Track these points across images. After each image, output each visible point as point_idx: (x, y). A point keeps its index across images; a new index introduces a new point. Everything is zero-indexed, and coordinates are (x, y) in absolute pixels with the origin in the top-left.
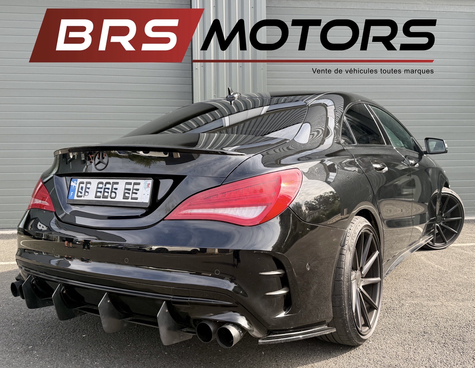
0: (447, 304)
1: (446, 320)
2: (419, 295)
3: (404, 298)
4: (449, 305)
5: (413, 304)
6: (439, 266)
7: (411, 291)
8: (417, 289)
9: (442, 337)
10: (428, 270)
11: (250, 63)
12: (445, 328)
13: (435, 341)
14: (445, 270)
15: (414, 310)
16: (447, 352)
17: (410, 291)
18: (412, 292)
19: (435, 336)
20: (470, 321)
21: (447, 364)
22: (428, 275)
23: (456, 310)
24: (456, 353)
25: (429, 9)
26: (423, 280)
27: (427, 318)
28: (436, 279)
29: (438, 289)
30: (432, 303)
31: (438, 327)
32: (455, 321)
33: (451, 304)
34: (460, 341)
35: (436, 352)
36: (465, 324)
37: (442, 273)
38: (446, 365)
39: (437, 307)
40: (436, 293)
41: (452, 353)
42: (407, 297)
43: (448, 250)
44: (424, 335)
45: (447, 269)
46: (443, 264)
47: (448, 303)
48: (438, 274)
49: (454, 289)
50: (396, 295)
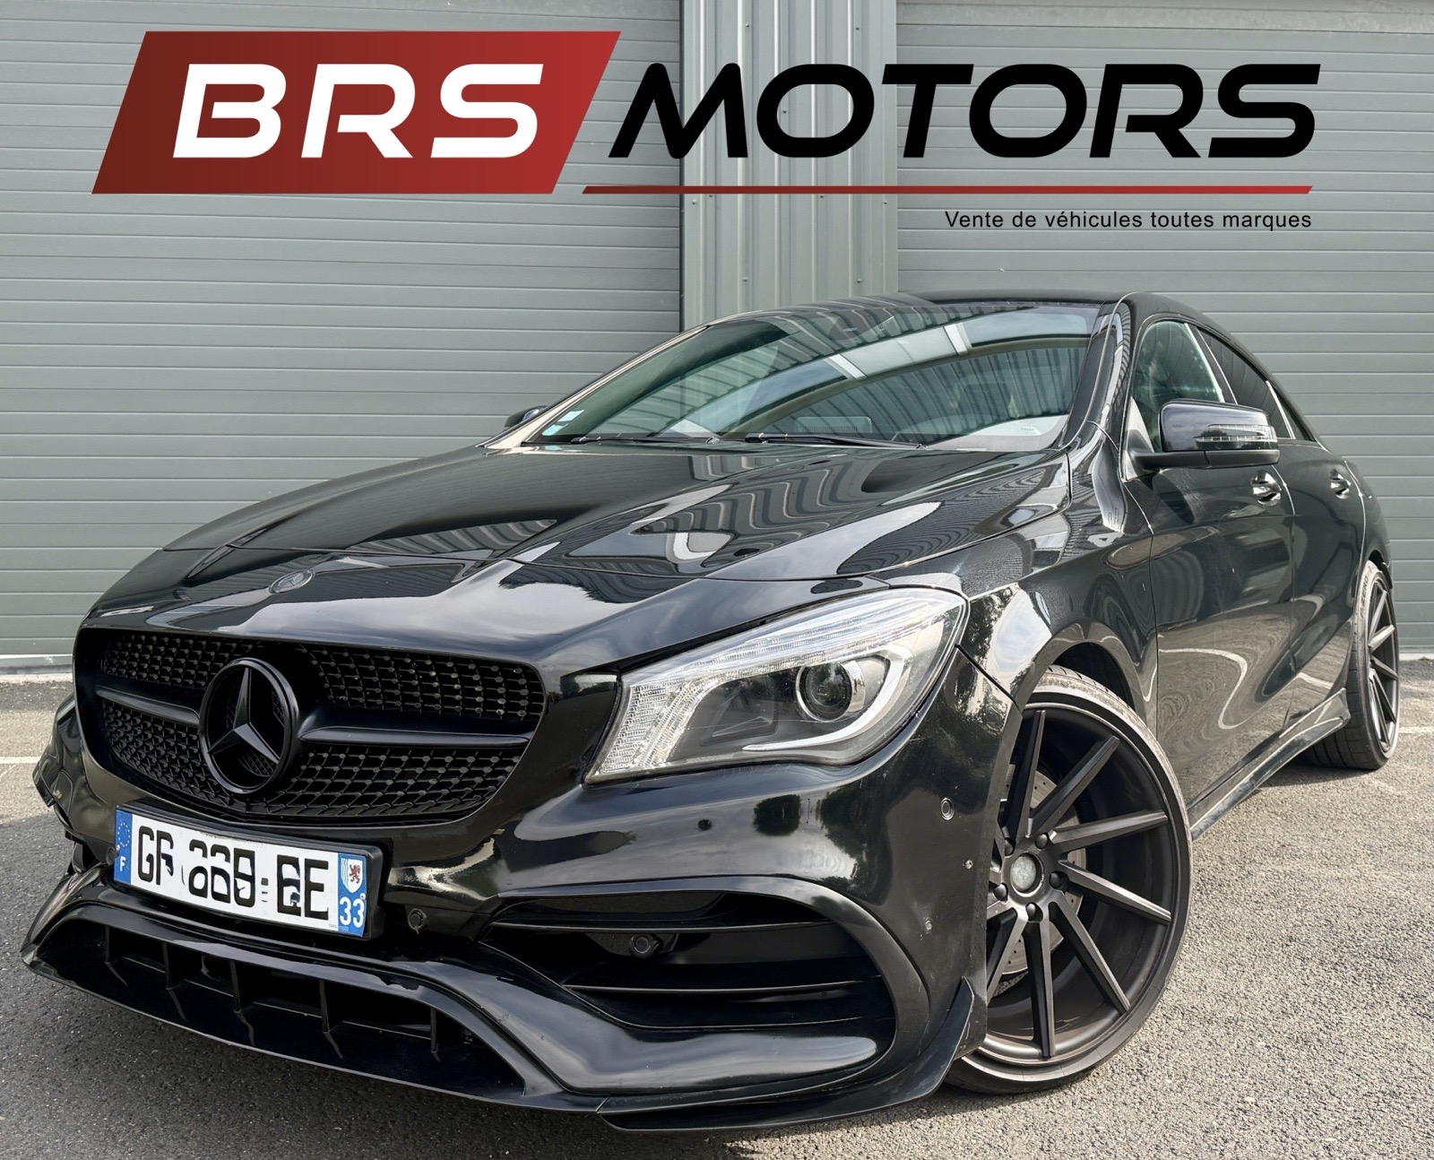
0: (1374, 875)
1: (1358, 912)
2: (1302, 852)
3: (1256, 858)
4: (1377, 877)
5: (1278, 872)
6: (1384, 784)
7: (1282, 842)
8: (1300, 838)
9: (1334, 950)
10: (1350, 792)
11: (850, 195)
12: (1349, 929)
13: (1314, 959)
14: (1399, 793)
15: (1277, 888)
16: (1338, 982)
17: (1279, 843)
18: (1283, 846)
19: (1317, 948)
20: (1422, 917)
21: (1330, 1006)
22: (1345, 805)
23: (1395, 891)
24: (1361, 984)
25: (1381, 27)
26: (1326, 816)
27: (1308, 907)
28: (1363, 816)
29: (1359, 840)
30: (1332, 872)
31: (1332, 927)
32: (1382, 915)
33: (1384, 877)
34: (1380, 959)
35: (1307, 982)
36: (1406, 922)
37: (1387, 800)
38: (1327, 1010)
39: (1343, 881)
40: (1352, 849)
41: (1350, 984)
42: (1267, 857)
43: (1424, 743)
44: (1289, 943)
45: (1406, 792)
46: (1398, 778)
47: (1378, 872)
48: (1375, 802)
49: (1406, 840)
50: (1238, 851)
